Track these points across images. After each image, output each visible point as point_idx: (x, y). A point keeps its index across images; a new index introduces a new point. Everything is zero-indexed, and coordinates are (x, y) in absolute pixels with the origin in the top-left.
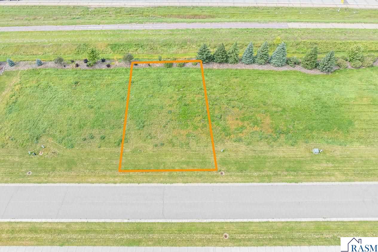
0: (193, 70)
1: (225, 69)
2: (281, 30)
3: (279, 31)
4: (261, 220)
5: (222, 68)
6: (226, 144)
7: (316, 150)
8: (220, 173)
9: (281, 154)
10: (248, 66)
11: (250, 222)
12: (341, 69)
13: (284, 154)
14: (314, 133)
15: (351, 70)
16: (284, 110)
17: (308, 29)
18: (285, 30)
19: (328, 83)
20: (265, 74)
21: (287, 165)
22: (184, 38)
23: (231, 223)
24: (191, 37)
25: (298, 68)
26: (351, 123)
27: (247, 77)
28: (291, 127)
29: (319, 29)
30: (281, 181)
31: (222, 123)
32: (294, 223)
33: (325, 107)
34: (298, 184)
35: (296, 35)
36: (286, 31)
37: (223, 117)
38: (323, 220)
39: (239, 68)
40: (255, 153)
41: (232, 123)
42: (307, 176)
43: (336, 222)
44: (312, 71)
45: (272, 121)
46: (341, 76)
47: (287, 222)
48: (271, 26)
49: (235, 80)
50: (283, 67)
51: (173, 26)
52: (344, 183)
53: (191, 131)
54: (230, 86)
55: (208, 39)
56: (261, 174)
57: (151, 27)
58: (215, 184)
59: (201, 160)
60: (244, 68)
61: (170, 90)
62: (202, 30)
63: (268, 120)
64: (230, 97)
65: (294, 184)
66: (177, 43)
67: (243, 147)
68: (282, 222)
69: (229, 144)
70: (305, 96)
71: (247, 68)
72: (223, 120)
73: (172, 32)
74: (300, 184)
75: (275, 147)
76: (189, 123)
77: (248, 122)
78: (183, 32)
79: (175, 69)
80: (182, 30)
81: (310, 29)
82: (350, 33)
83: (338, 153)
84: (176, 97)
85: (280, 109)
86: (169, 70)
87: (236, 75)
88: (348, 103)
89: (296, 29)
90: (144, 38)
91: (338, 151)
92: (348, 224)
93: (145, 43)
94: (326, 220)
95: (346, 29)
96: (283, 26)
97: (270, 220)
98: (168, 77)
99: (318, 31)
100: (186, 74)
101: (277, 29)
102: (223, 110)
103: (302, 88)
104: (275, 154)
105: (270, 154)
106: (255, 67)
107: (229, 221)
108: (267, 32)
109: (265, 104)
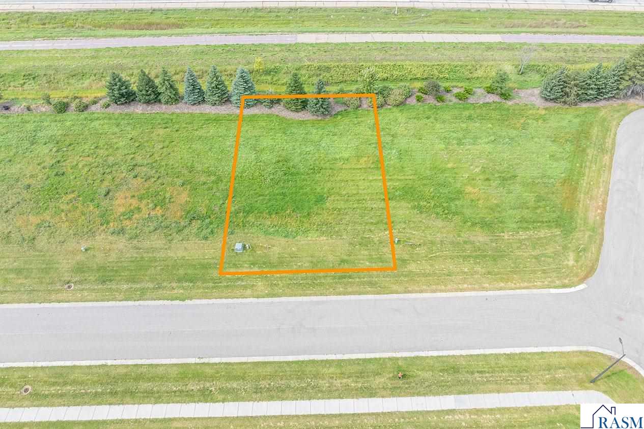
0: (99, 116)
1: (154, 113)
2: (281, 45)
3: (277, 49)
4: (94, 363)
5: (148, 112)
6: (96, 238)
7: (239, 246)
8: (66, 286)
9: (181, 253)
10: (194, 107)
11: (74, 367)
12: (349, 109)
13: (185, 254)
14: (251, 218)
15: (367, 110)
16: (219, 180)
17: (327, 43)
18: (288, 46)
19: (315, 134)
20: (217, 120)
21: (181, 272)
22: (112, 63)
23: (42, 368)
24: (124, 61)
25: (278, 110)
26: (320, 199)
27: (185, 125)
28: (217, 209)
29: (347, 44)
30: (158, 298)
31: (105, 203)
32: (145, 367)
33: (290, 173)
34: (184, 302)
35: (303, 54)
36: (289, 48)
37: (111, 194)
38: (198, 361)
39: (178, 111)
40: (137, 253)
41: (121, 203)
42: (207, 288)
43: (216, 364)
44: (300, 114)
45: (188, 199)
46: (344, 123)
47: (136, 365)
48: (268, 39)
49: (162, 132)
50: (252, 109)
51: (102, 43)
52: (261, 300)
53: (48, 218)
54: (147, 141)
55: (151, 63)
56: (134, 286)
57: (65, 45)
58: (47, 305)
59: (44, 266)
60: (186, 111)
61: (45, 150)
62: (147, 48)
63: (184, 197)
64: (139, 159)
65: (177, 302)
66: (95, 72)
67: (121, 243)
68: (127, 366)
69: (101, 240)
70: (265, 157)
71: (190, 111)
72: (108, 199)
73: (97, 53)
74: (188, 302)
75: (174, 241)
76: (50, 204)
77: (149, 201)
78: (115, 52)
79: (71, 116)
80: (114, 50)
81: (332, 43)
82: (396, 50)
83: (276, 250)
84: (49, 162)
85: (213, 178)
86: (60, 117)
87: (166, 123)
88: (332, 167)
89: (307, 44)
90: (45, 64)
91: (277, 246)
92: (235, 367)
93: (42, 73)
94: (202, 361)
95: (391, 43)
96: (288, 39)
97: (109, 363)
98: (54, 128)
99: (343, 47)
100: (85, 122)
101: (276, 45)
102: (117, 181)
103: (266, 142)
104: (171, 254)
105: (162, 254)
106: (207, 109)
107: (39, 364)
108: (256, 50)
109: (191, 169)
